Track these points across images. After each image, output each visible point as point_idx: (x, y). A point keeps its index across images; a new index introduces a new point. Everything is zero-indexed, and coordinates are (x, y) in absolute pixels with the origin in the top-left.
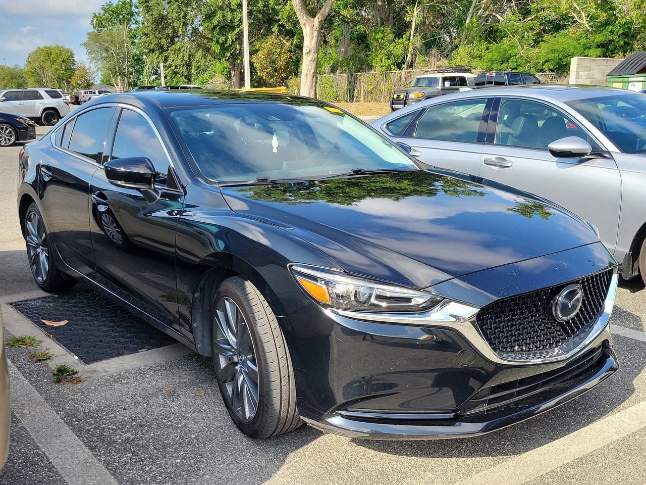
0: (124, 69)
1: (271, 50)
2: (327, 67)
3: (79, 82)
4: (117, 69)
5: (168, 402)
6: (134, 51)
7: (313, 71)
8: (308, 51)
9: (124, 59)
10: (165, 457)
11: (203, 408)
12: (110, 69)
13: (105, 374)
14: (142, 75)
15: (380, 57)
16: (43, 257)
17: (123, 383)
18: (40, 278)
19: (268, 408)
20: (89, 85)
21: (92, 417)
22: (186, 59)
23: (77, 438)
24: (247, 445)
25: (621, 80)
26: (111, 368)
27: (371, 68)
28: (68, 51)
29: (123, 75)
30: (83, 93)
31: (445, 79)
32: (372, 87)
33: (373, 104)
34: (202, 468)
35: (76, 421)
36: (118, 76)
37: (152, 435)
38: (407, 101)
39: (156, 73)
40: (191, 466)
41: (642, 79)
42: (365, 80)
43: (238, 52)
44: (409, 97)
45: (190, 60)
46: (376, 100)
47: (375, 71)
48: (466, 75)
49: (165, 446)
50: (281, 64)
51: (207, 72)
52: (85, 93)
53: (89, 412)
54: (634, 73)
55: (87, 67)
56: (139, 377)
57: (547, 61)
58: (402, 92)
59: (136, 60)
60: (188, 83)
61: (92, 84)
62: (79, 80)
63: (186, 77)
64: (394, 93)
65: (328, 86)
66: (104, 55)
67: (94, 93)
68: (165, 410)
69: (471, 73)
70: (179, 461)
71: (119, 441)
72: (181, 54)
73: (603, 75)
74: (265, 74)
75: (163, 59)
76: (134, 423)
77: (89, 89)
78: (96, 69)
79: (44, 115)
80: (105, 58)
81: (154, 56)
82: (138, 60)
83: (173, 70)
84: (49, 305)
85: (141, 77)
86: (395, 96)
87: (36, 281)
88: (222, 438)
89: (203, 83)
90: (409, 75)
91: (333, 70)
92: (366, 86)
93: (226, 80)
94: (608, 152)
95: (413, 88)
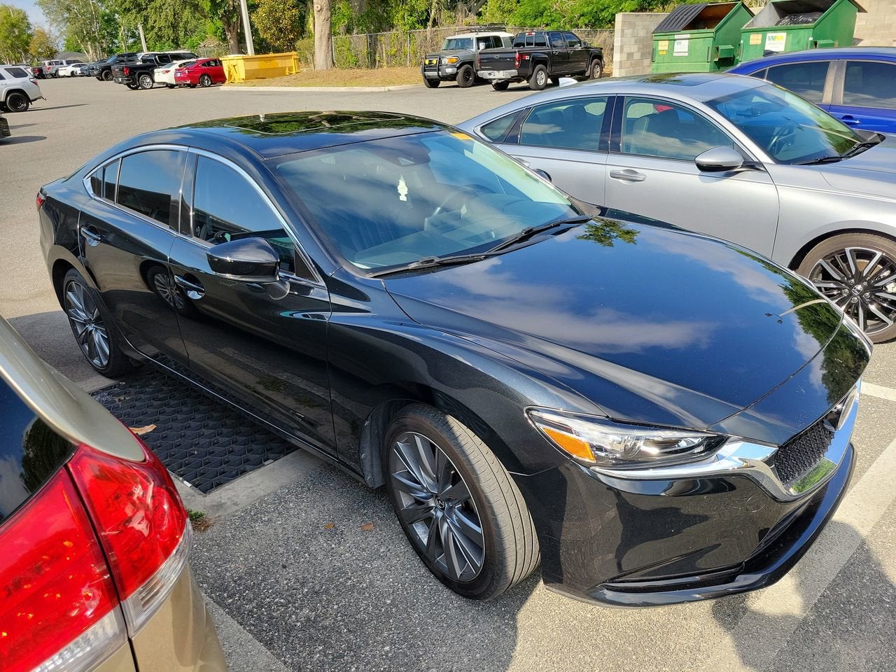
0: (94, 32)
1: (272, 7)
2: (341, 28)
3: (40, 50)
4: (85, 32)
5: (333, 546)
6: (103, 9)
7: (327, 32)
8: (319, 8)
9: (91, 19)
10: (368, 645)
11: (382, 550)
12: (77, 33)
13: (236, 508)
14: (116, 38)
15: (401, 13)
16: (97, 337)
17: (265, 521)
18: (96, 361)
19: (500, 578)
20: (52, 54)
21: (247, 588)
22: (171, 19)
23: (241, 627)
24: (460, 607)
25: (666, 37)
26: (241, 497)
27: (392, 26)
28: (19, 12)
29: (94, 40)
30: (47, 65)
31: (479, 40)
32: (395, 50)
33: (398, 70)
34: (421, 656)
35: (230, 597)
36: (87, 41)
37: (336, 607)
38: (440, 67)
39: (133, 36)
40: (407, 656)
41: (688, 36)
42: (387, 40)
43: (232, 8)
44: (443, 63)
45: (175, 19)
46: (401, 65)
47: (397, 30)
48: (501, 34)
49: (361, 624)
50: (285, 23)
51: (196, 33)
52: (50, 64)
53: (240, 578)
54: (680, 29)
55: (46, 31)
56: (280, 508)
57: (582, 15)
58: (434, 56)
59: (107, 21)
60: (176, 49)
61: (56, 52)
62: (40, 47)
63: (173, 41)
64: (426, 58)
65: (345, 49)
66: (66, 15)
67: (62, 64)
68: (335, 562)
69: (505, 31)
70: (387, 648)
71: (299, 624)
72: (164, 13)
73: (647, 33)
74: (269, 36)
75: (143, 19)
76: (306, 590)
77: (53, 58)
78: (59, 33)
79: (9, 98)
80: (68, 20)
81: (131, 16)
82: (109, 20)
83: (156, 33)
84: (120, 400)
85: (116, 41)
86: (427, 62)
87: (93, 365)
88: (426, 599)
89: (194, 47)
90: (435, 34)
91: (349, 30)
92: (388, 48)
93: (221, 43)
94: (761, 164)
95: (445, 52)
